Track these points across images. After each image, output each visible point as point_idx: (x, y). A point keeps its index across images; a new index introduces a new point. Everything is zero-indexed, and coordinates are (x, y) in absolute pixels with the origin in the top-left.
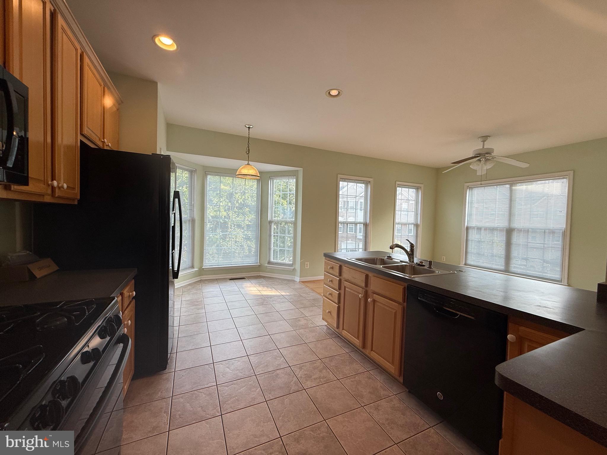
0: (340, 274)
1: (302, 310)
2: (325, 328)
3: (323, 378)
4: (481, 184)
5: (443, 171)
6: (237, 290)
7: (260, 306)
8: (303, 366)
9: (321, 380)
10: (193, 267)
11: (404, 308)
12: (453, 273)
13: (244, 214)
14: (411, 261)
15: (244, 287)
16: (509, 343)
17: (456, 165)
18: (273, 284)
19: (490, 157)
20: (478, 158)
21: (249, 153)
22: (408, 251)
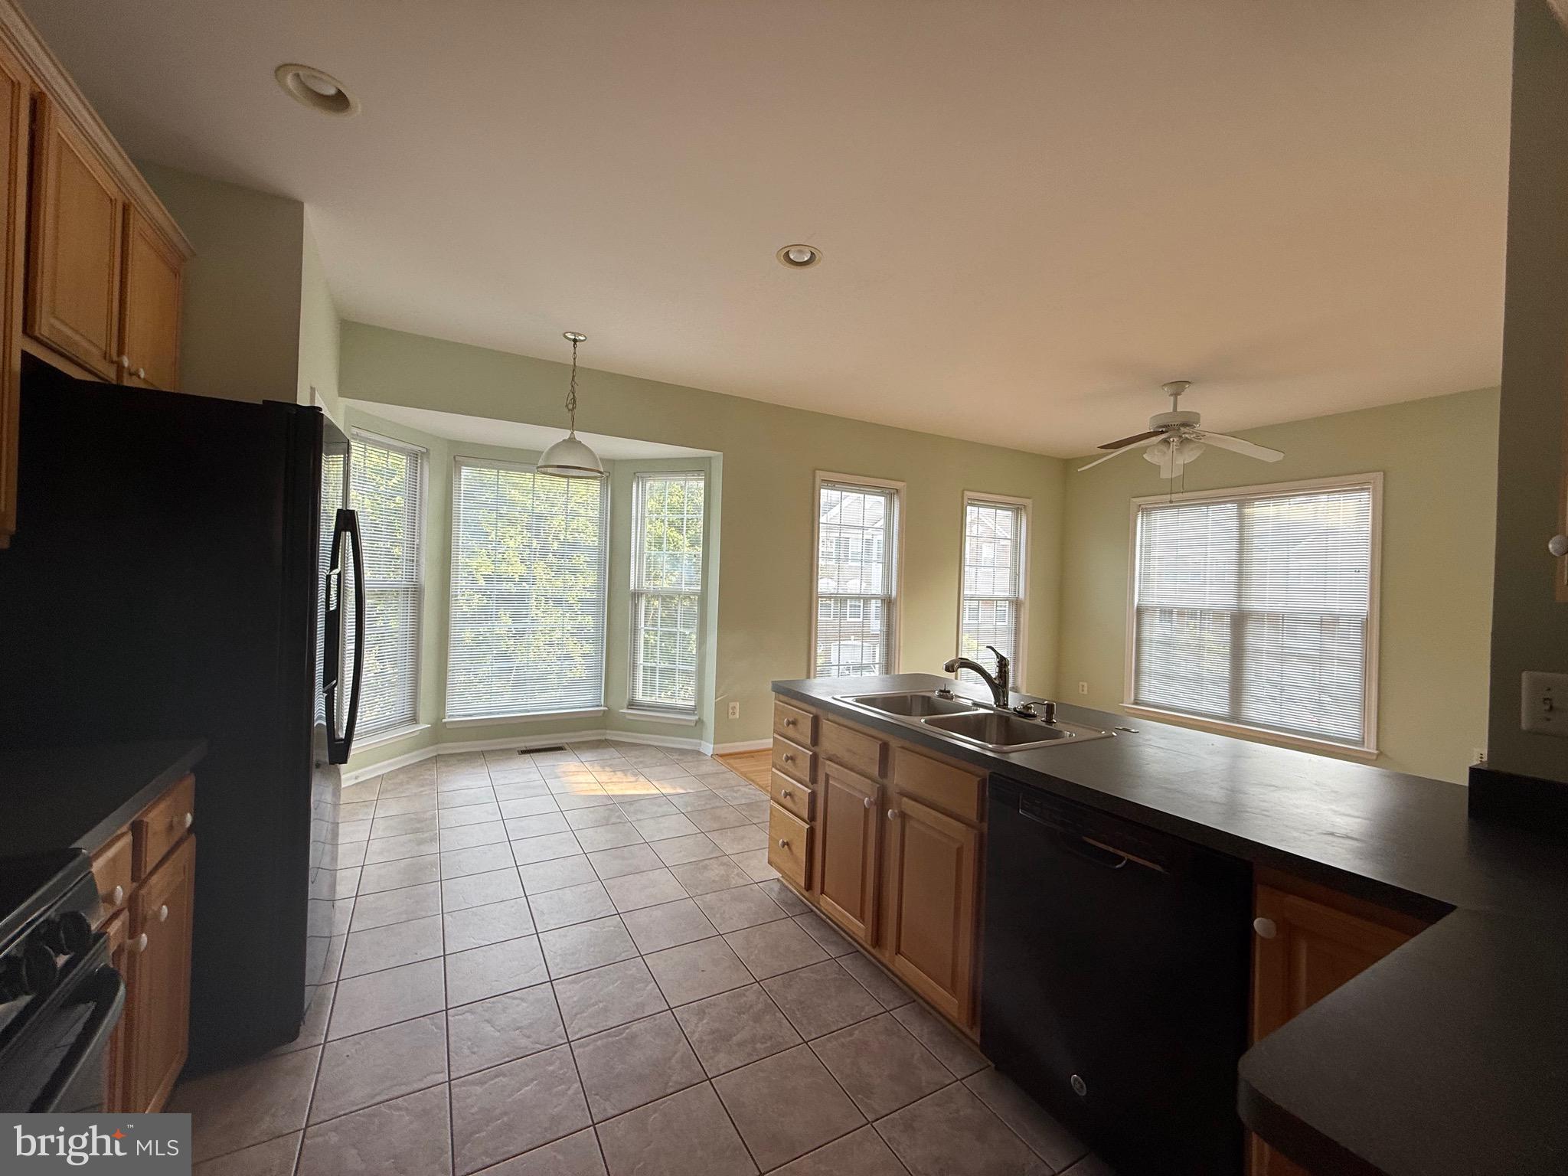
0: (815, 739)
1: (714, 836)
2: (776, 887)
3: (763, 1040)
4: (1171, 502)
5: (1079, 468)
6: (538, 783)
7: (599, 829)
8: (709, 1005)
9: (758, 1045)
10: (415, 720)
11: (981, 835)
12: (1108, 737)
13: (574, 570)
14: (1001, 704)
15: (560, 774)
16: (1258, 943)
17: (1112, 453)
18: (641, 762)
19: (1192, 434)
20: (1163, 436)
21: (574, 408)
22: (994, 677)
